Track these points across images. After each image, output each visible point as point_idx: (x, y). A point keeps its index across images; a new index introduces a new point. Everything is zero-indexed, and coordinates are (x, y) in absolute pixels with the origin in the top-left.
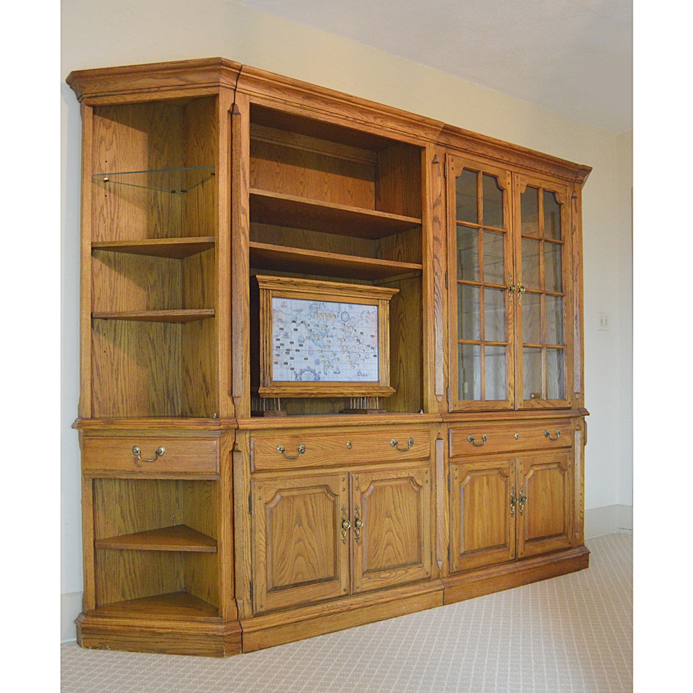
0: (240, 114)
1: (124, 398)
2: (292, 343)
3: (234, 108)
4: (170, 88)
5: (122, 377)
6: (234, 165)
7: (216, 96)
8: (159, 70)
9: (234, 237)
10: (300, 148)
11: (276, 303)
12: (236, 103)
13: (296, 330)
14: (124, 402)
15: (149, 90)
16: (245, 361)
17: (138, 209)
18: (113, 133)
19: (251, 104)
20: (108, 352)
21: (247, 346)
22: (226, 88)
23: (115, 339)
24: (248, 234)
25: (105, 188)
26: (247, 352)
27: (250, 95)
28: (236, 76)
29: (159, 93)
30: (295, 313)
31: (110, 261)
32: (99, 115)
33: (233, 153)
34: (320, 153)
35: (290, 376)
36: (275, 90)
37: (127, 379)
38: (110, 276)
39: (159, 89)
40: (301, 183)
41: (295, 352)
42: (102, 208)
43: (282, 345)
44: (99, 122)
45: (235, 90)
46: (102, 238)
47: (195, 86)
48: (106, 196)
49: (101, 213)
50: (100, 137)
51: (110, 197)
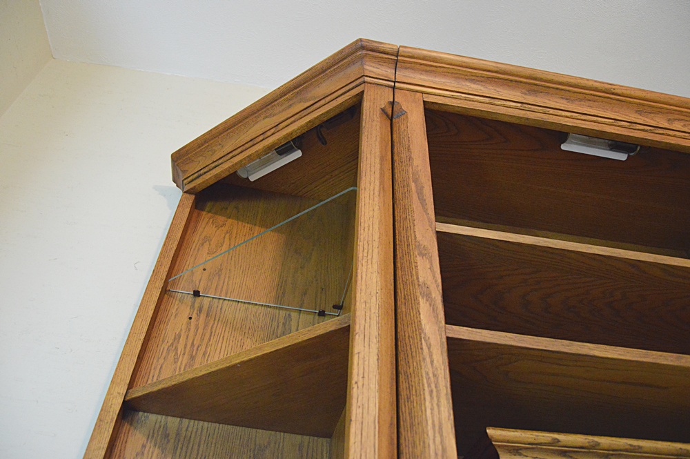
0: (405, 112)
3: (395, 107)
6: (399, 180)
12: (397, 101)
18: (227, 233)
19: (426, 103)
22: (377, 84)
25: (192, 306)
27: (422, 93)
44: (206, 220)
45: (394, 88)
48: (190, 318)
49: (172, 344)
50: (203, 237)
51: (198, 320)
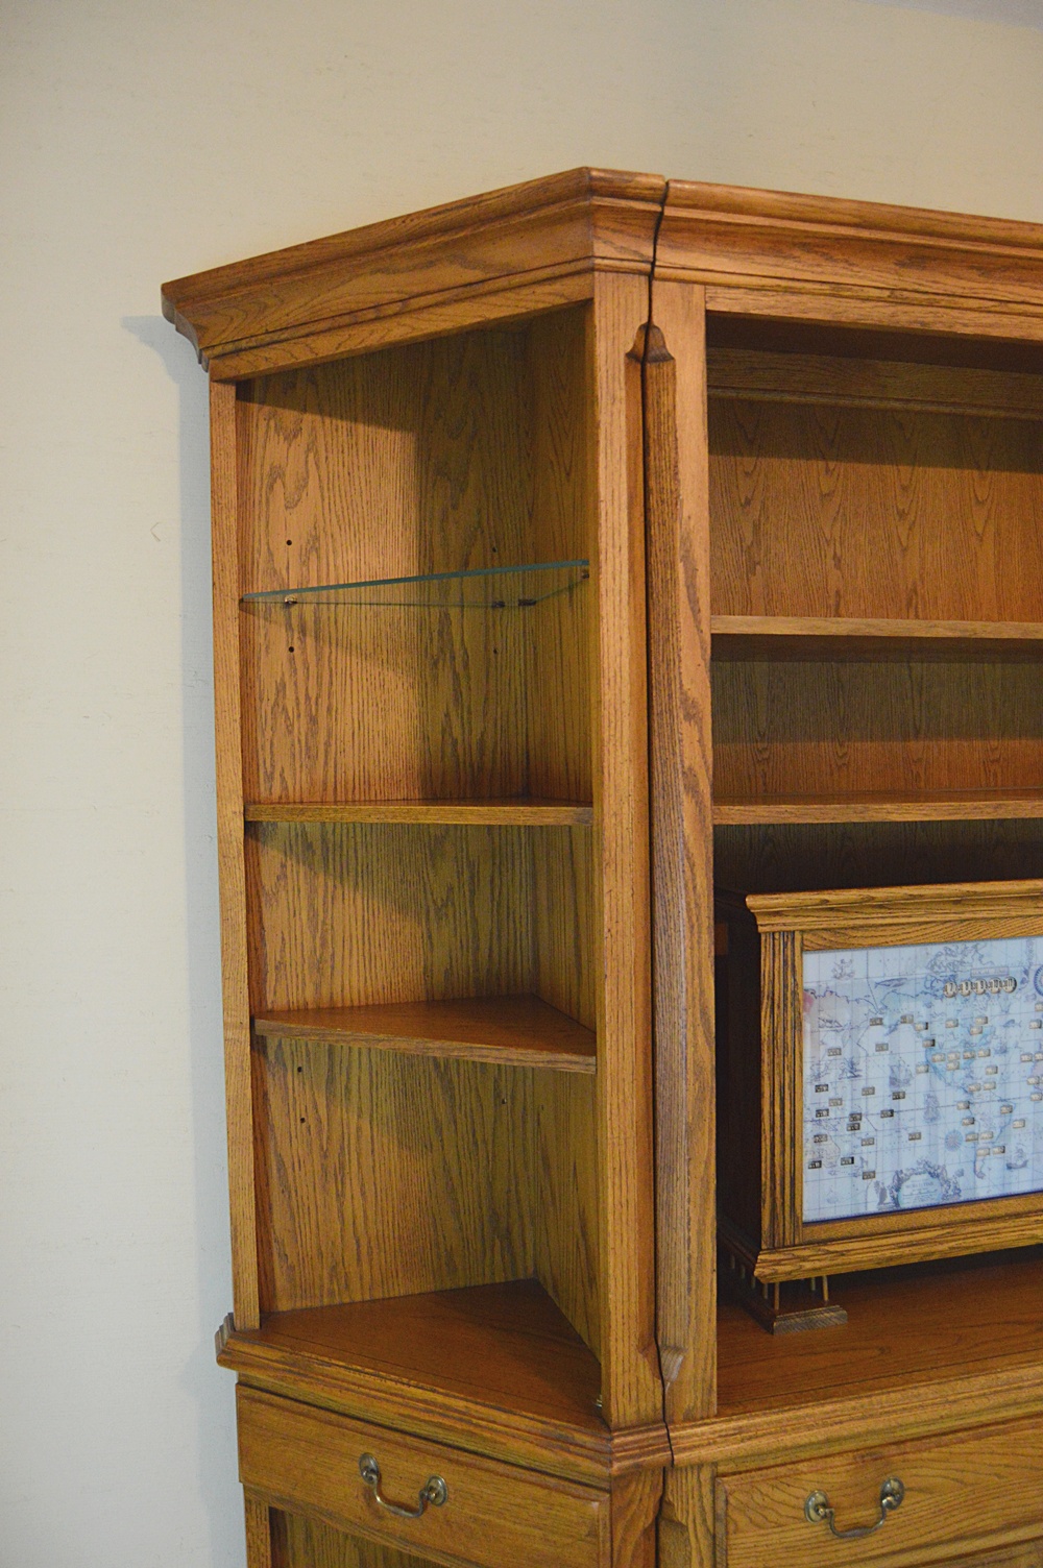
0: (668, 358)
1: (364, 1250)
2: (869, 1091)
3: (652, 342)
4: (439, 297)
5: (357, 1189)
6: (657, 545)
7: (586, 305)
8: (397, 243)
9: (659, 803)
10: (897, 405)
11: (816, 969)
12: (655, 321)
13: (881, 1047)
14: (365, 1258)
15: (378, 313)
16: (700, 1233)
17: (389, 675)
18: (309, 450)
19: (711, 316)
20: (311, 1121)
21: (705, 1181)
22: (617, 271)
23: (330, 1081)
24: (705, 787)
25: (289, 626)
26: (705, 1200)
27: (705, 284)
28: (652, 224)
29: (406, 320)
30: (879, 993)
31: (309, 846)
32: (263, 402)
33: (653, 500)
34: (960, 410)
35: (861, 1198)
36: (797, 253)
37: (370, 1195)
38: (312, 891)
39: (405, 306)
40: (902, 515)
41: (876, 1121)
42: (281, 689)
43: (837, 1102)
44: (263, 424)
45: (651, 276)
46: (283, 779)
47: (517, 280)
48: (291, 649)
49: (276, 703)
50: (267, 468)
51: (304, 652)
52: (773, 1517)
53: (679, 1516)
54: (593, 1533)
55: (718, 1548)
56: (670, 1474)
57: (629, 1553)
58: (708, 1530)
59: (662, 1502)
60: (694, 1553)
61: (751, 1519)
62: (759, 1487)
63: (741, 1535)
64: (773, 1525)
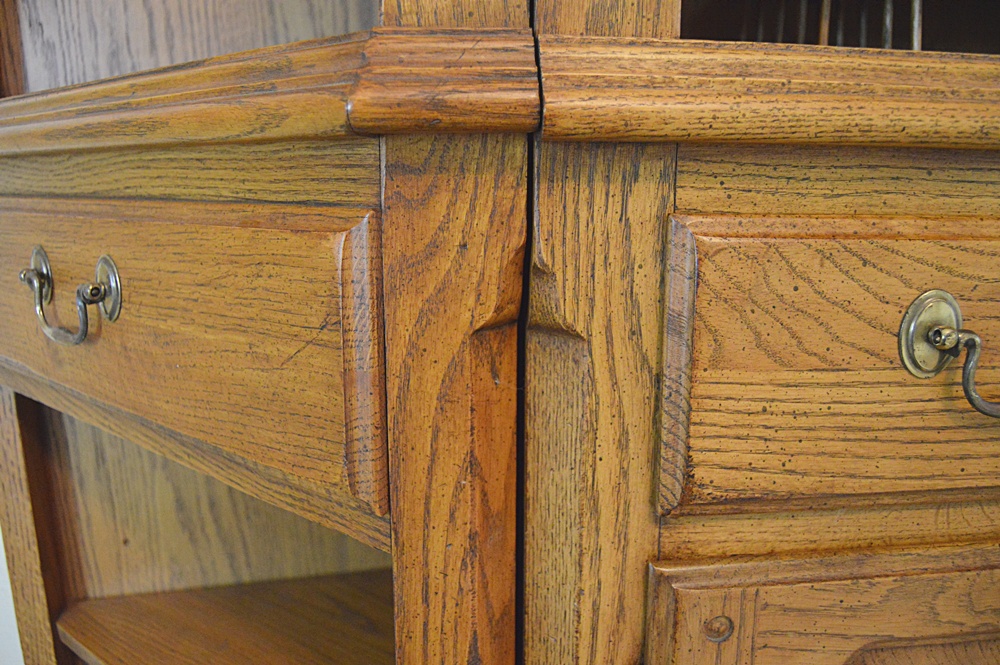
52: (816, 339)
53: (568, 312)
54: (336, 321)
55: (666, 406)
56: (544, 186)
57: (433, 389)
58: (645, 359)
59: (526, 266)
60: (605, 415)
61: (758, 335)
62: (789, 252)
63: (733, 375)
64: (814, 361)
